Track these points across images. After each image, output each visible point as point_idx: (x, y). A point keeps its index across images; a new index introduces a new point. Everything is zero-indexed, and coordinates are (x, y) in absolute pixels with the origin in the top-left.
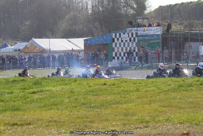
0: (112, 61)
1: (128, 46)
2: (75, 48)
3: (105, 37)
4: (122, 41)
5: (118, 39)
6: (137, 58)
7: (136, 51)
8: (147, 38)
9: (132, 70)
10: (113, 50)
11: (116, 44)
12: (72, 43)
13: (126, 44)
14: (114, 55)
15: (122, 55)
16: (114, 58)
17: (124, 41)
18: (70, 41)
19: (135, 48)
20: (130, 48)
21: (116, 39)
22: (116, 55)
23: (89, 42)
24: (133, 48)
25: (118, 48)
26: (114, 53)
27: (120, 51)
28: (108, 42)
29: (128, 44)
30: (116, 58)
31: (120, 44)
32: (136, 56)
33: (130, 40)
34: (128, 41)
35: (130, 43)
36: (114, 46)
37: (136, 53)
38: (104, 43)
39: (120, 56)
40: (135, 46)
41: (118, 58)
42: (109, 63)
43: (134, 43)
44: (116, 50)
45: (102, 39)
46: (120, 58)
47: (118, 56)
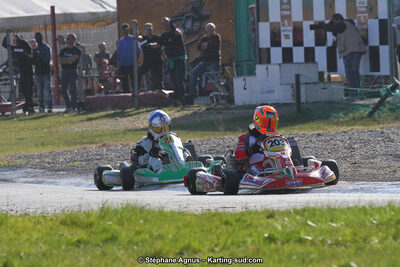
0: (252, 72)
6: (385, 52)
9: (354, 121)
10: (261, 13)
14: (265, 40)
15: (309, 38)
16: (264, 57)
22: (275, 40)
24: (361, 1)
25: (286, 3)
27: (297, 14)
30: (276, 54)
32: (383, 41)
37: (383, 24)
39: (298, 42)
41: (287, 56)
42: (238, 83)
44: (275, 14)
46: (299, 54)
47: (287, 43)
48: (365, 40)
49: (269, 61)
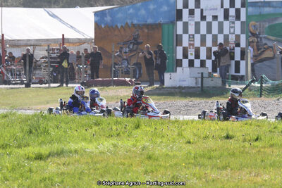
1: (221, 30)
2: (70, 35)
3: (152, 7)
4: (203, 18)
5: (192, 13)
7: (243, 44)
8: (267, 10)
10: (179, 40)
11: (186, 25)
12: (61, 20)
13: (215, 25)
14: (179, 56)
15: (203, 55)
16: (179, 63)
17: (209, 19)
18: (53, 16)
19: (238, 37)
20: (226, 37)
21: (185, 13)
22: (185, 56)
23: (108, 19)
24: (232, 38)
25: (192, 37)
26: (179, 50)
27: (197, 43)
28: (162, 20)
29: (221, 25)
30: (185, 62)
31: (197, 25)
32: (243, 57)
33: (226, 16)
34: (221, 18)
35: (226, 24)
36: (180, 30)
38: (150, 21)
39: (197, 56)
40: (238, 31)
41: (191, 64)
43: (238, 24)
44: (185, 43)
45: (143, 12)
46: (197, 63)
47: (191, 57)
48: (232, 57)
49: (181, 66)
